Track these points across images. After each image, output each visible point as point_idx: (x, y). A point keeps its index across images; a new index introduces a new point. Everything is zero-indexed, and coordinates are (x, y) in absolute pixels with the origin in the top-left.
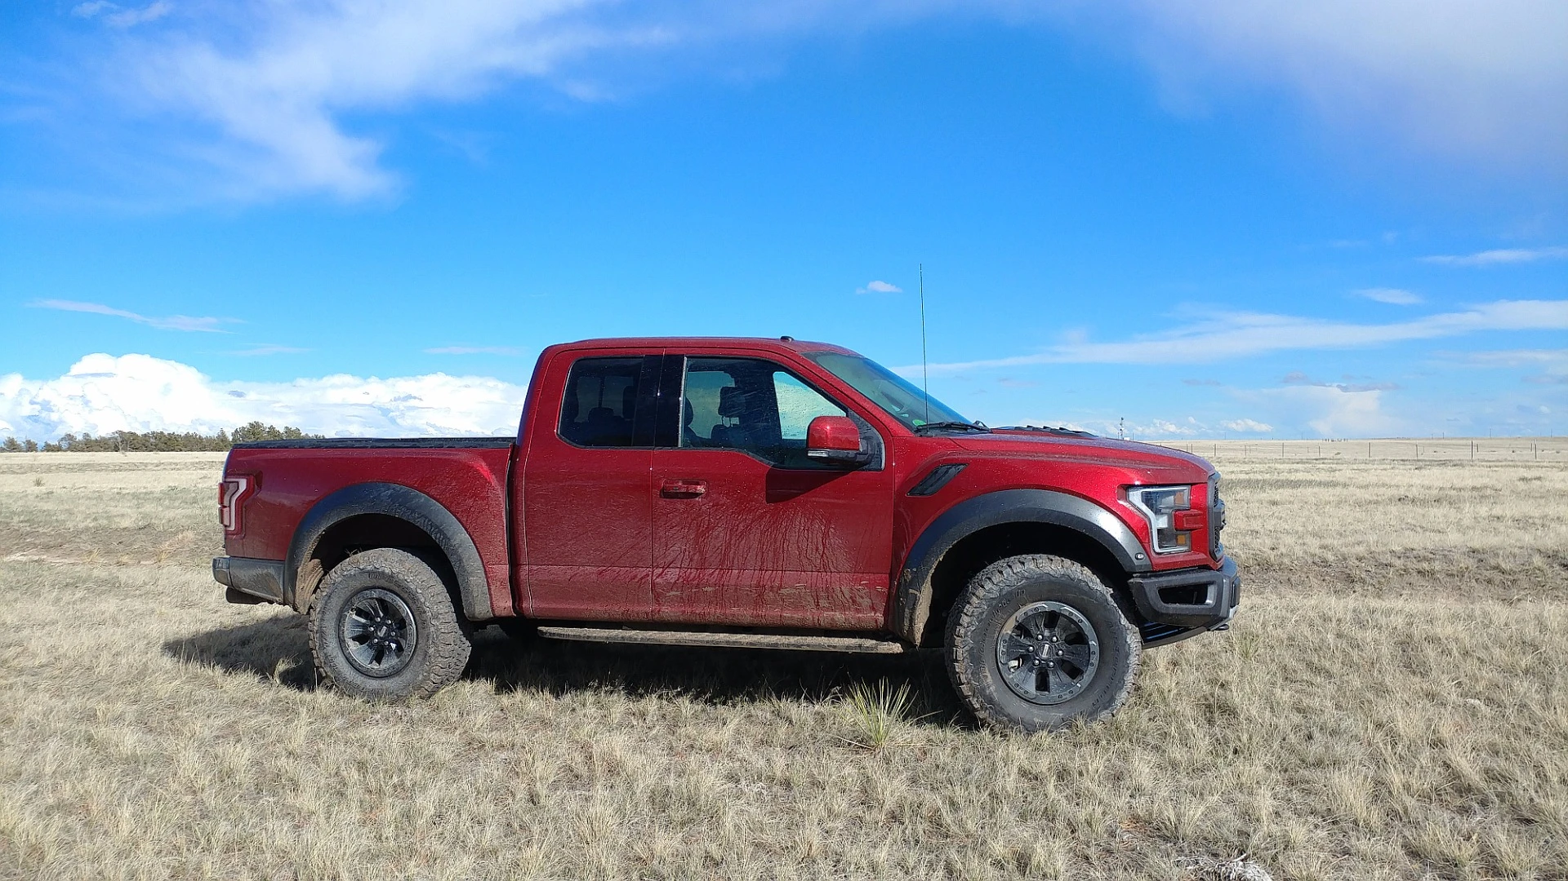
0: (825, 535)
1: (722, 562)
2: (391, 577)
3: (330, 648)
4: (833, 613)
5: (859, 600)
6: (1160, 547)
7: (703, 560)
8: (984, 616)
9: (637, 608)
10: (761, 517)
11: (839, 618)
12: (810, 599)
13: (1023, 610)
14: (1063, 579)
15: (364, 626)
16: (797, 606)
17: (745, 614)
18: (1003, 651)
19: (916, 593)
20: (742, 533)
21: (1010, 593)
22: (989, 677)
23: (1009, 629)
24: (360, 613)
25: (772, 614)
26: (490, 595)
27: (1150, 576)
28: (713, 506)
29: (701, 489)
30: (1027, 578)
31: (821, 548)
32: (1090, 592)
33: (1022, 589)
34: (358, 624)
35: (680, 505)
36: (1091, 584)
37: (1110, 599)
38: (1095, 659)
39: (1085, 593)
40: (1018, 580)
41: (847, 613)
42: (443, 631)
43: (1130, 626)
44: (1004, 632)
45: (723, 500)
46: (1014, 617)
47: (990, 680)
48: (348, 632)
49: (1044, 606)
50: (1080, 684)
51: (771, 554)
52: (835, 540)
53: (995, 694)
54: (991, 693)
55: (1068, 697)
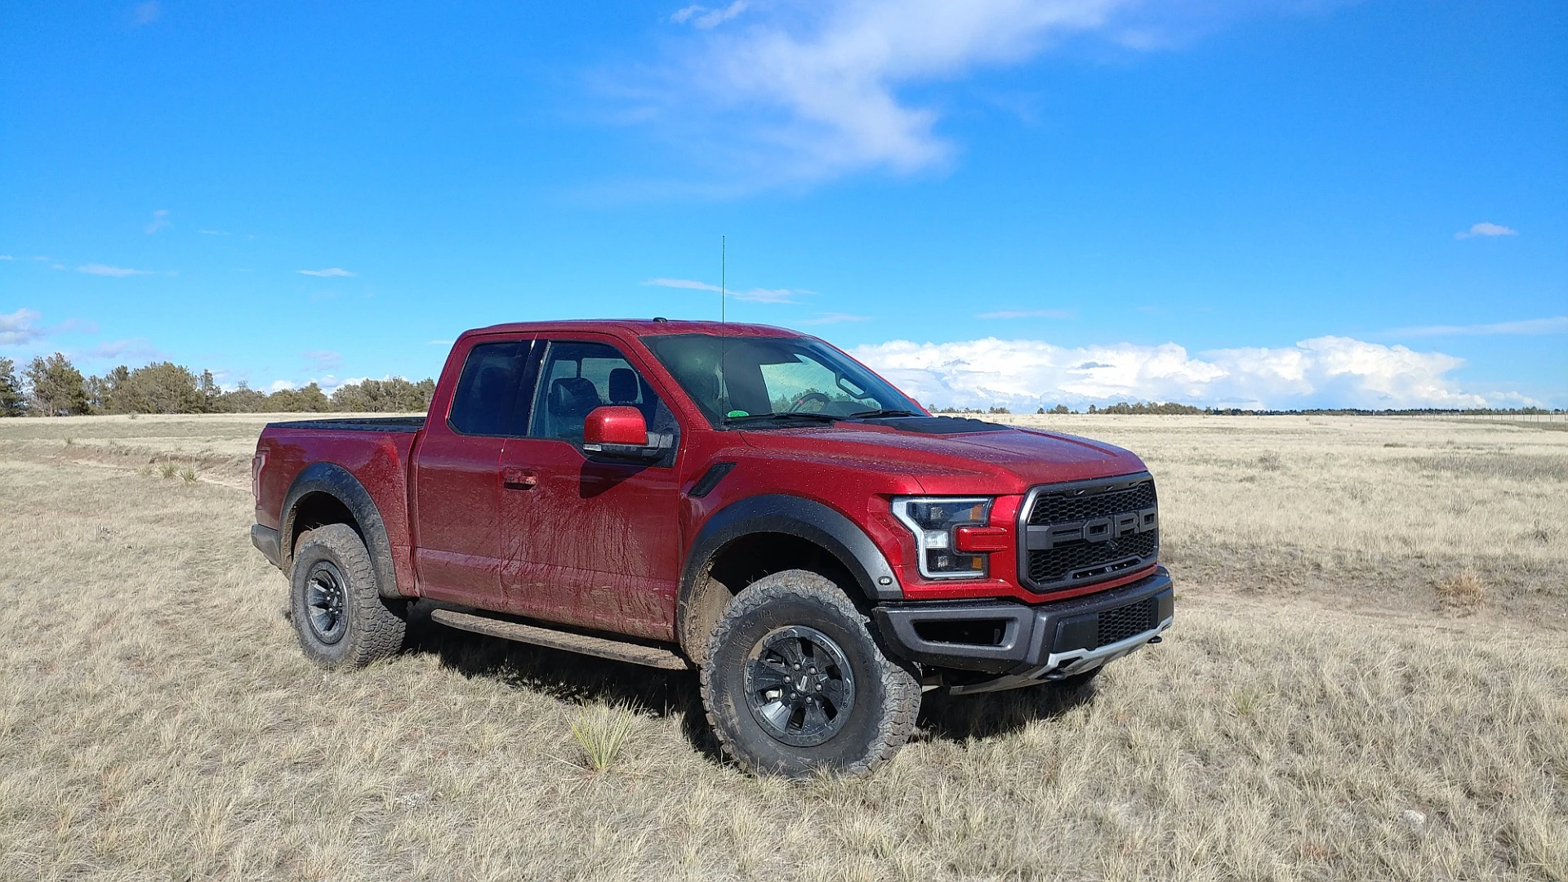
0: (625, 533)
1: (549, 559)
2: (331, 551)
3: (299, 613)
4: (634, 620)
5: (652, 607)
6: (930, 570)
7: (536, 555)
8: (727, 637)
9: (493, 599)
10: (576, 512)
11: (638, 625)
12: (615, 603)
13: (772, 632)
14: (811, 601)
15: (323, 595)
16: (607, 611)
17: (566, 614)
18: (748, 679)
19: (683, 604)
20: (562, 528)
21: (753, 613)
22: (733, 706)
23: (756, 653)
24: (321, 583)
25: (589, 617)
26: (396, 574)
27: (904, 606)
28: (541, 499)
29: (531, 480)
30: (772, 597)
31: (622, 548)
32: (841, 620)
33: (766, 610)
34: (319, 593)
35: (518, 495)
36: (842, 610)
37: (863, 629)
38: (849, 699)
39: (835, 620)
40: (764, 600)
41: (645, 621)
42: (362, 605)
43: (888, 664)
44: (750, 657)
45: (549, 493)
46: (761, 641)
47: (733, 710)
48: (311, 598)
49: (795, 631)
50: (832, 727)
51: (585, 552)
52: (632, 541)
53: (738, 727)
54: (733, 726)
55: (819, 741)
